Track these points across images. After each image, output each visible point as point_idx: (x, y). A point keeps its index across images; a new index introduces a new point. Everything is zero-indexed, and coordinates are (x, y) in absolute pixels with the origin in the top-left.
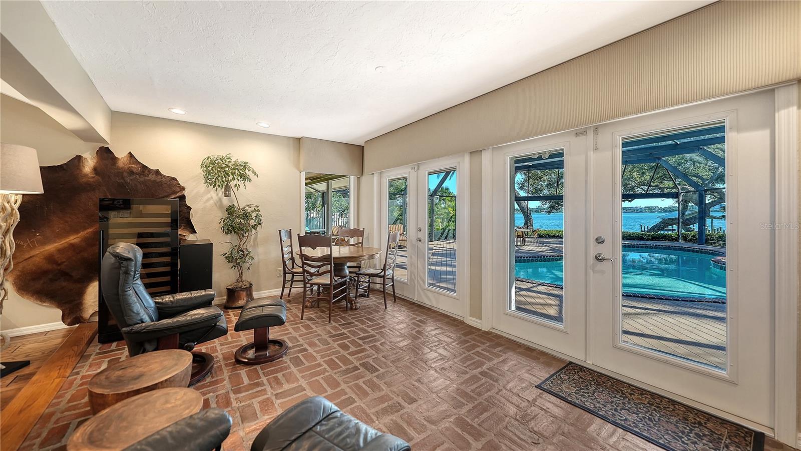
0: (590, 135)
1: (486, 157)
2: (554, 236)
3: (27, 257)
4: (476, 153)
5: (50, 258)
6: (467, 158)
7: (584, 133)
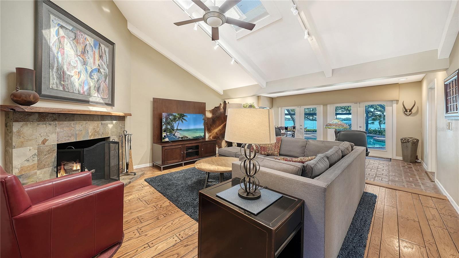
0: (358, 104)
1: (328, 106)
2: (308, 131)
3: (213, 132)
4: (325, 105)
5: (216, 133)
6: (322, 106)
7: (357, 103)
